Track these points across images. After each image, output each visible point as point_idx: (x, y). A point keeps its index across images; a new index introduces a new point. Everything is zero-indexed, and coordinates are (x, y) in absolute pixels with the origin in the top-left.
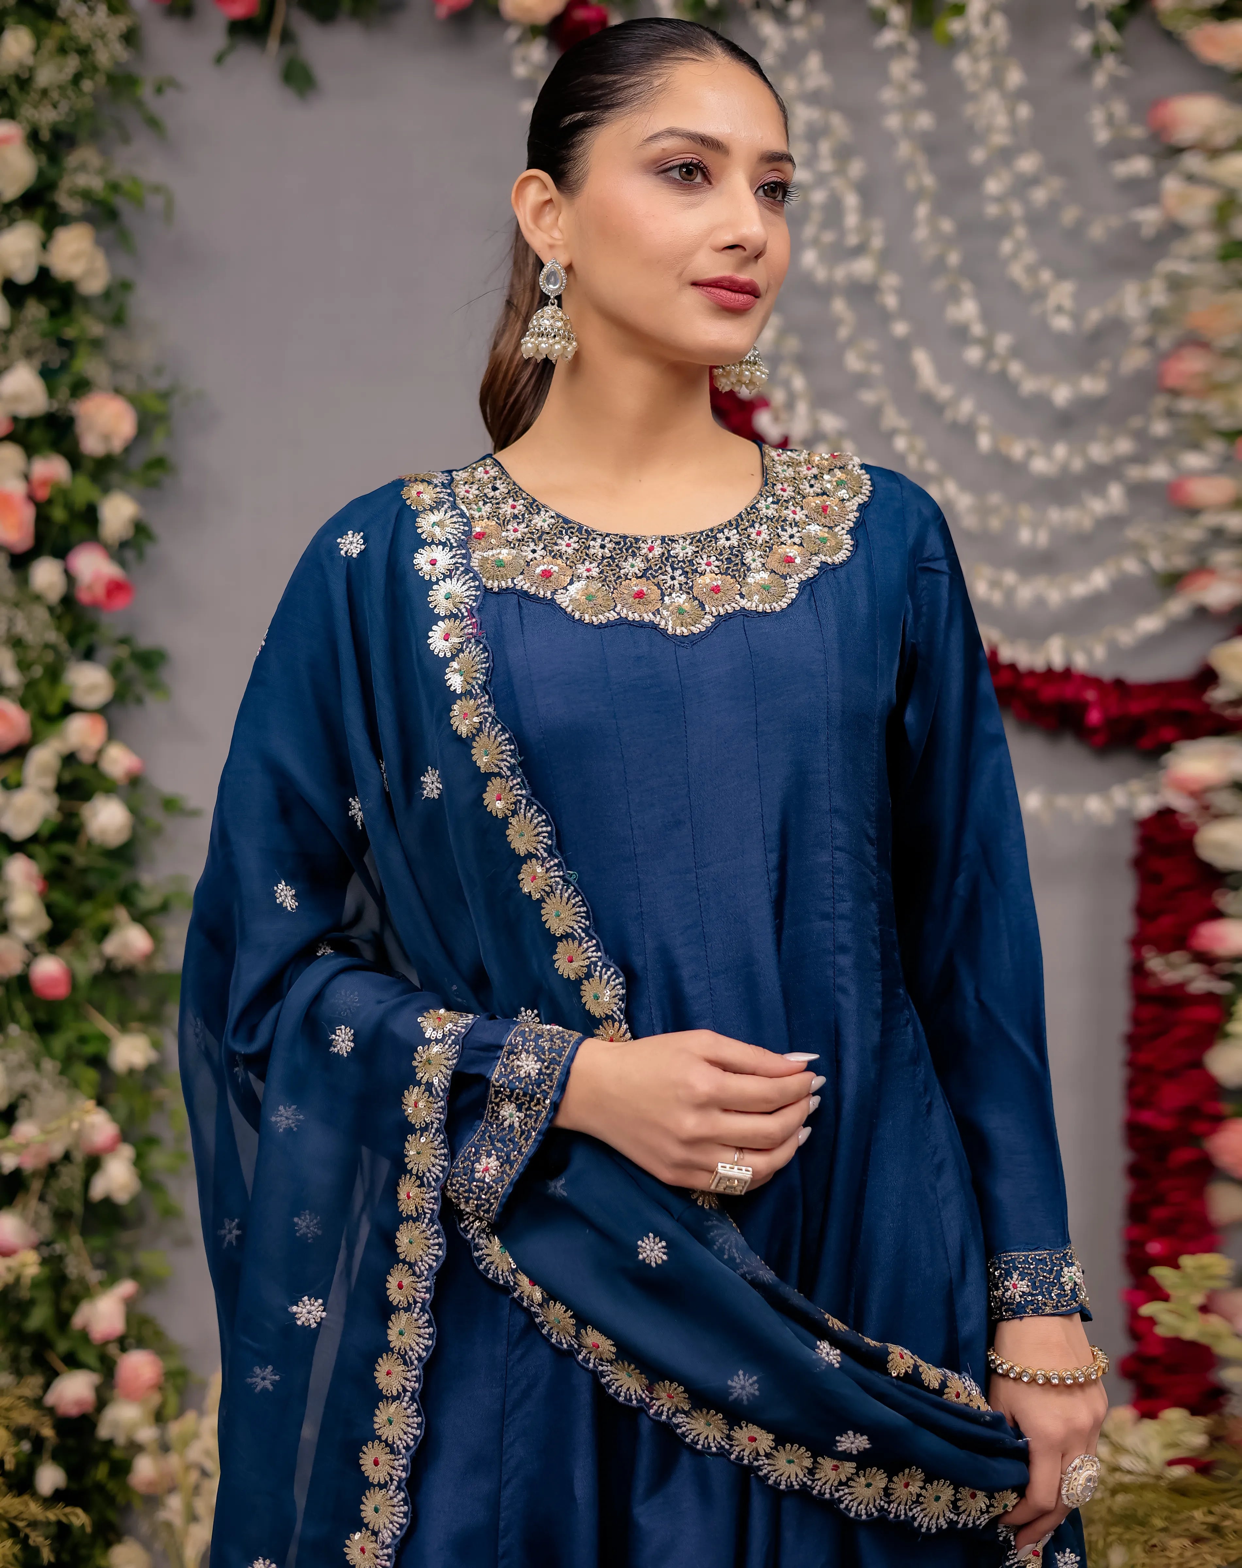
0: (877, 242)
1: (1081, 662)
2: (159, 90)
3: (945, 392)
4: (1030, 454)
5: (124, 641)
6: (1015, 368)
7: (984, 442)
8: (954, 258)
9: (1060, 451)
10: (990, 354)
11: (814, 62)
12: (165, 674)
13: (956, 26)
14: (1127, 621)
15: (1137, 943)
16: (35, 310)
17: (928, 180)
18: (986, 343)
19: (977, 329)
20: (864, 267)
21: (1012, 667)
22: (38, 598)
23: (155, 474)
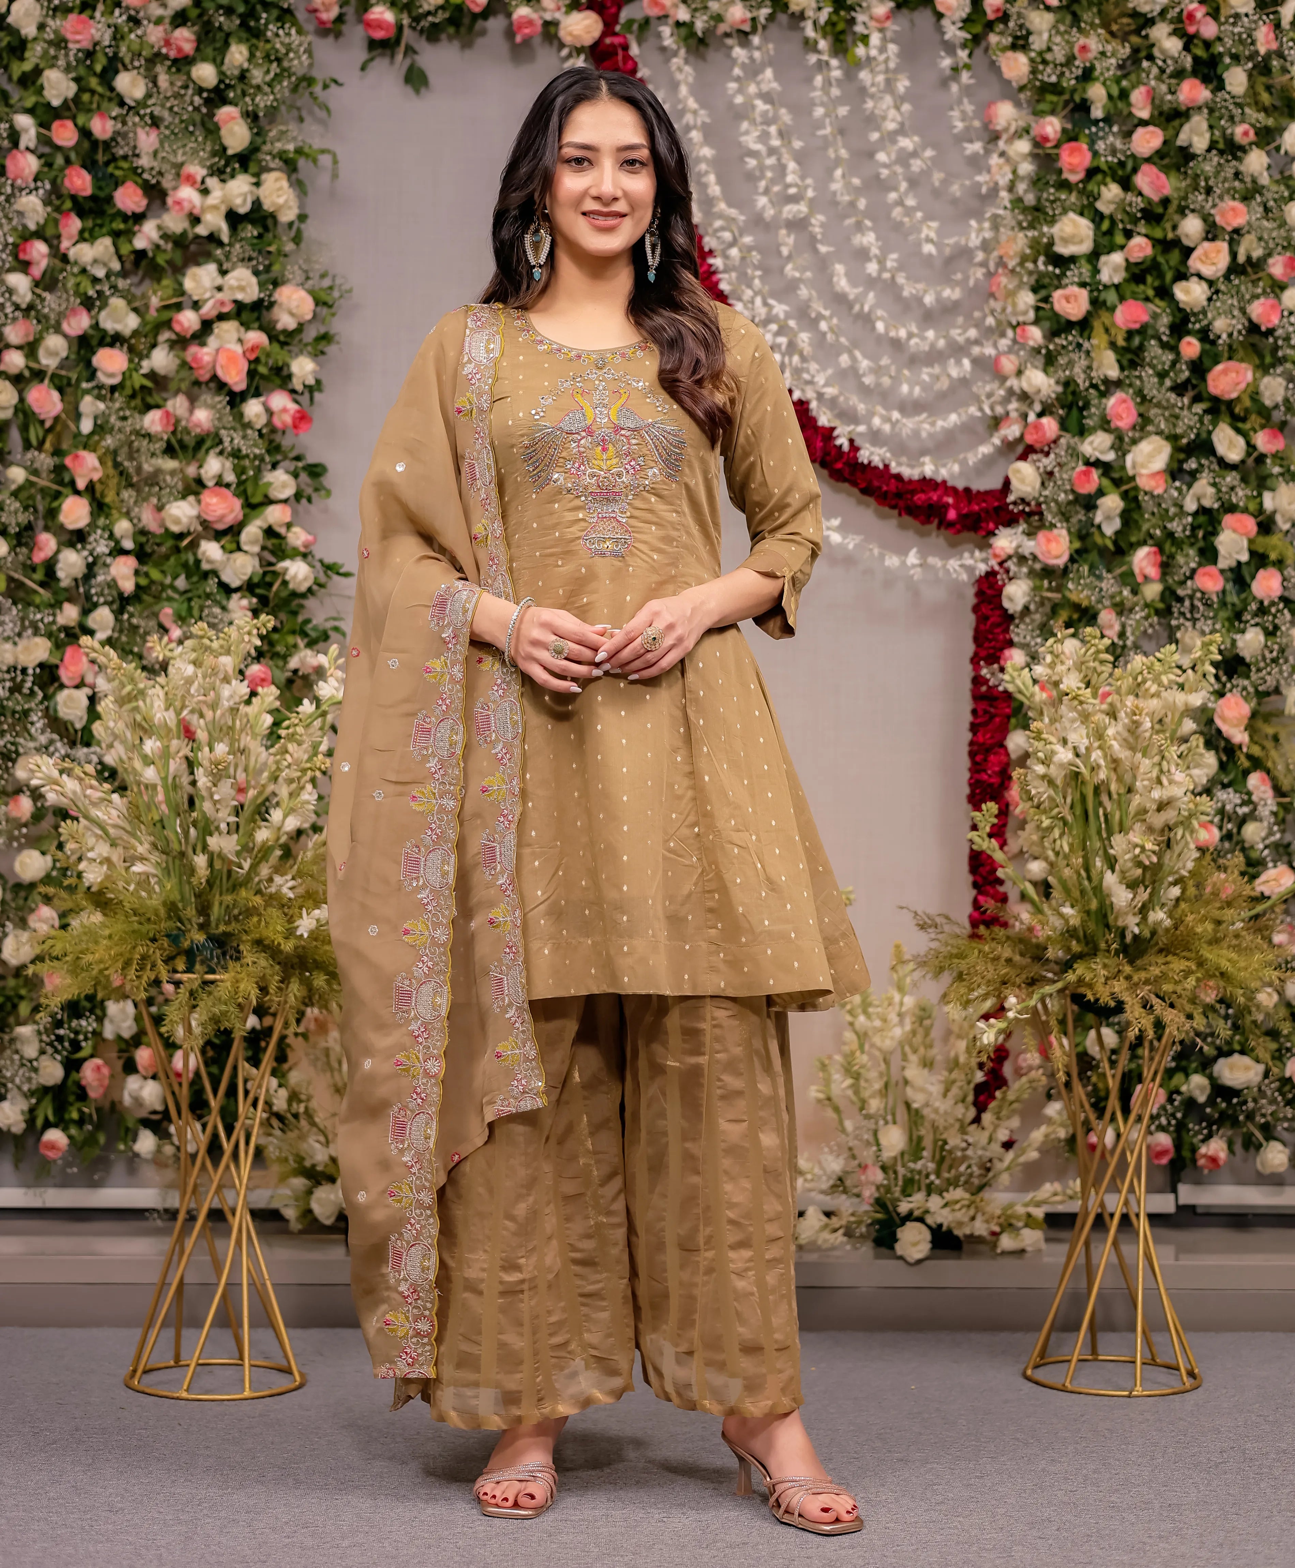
0: (810, 193)
1: (943, 474)
2: (326, 87)
3: (852, 292)
4: (910, 335)
5: (298, 458)
6: (901, 279)
7: (880, 326)
8: (862, 204)
9: (930, 334)
10: (882, 268)
11: (769, 73)
12: (327, 480)
13: (860, 51)
14: (973, 447)
15: (975, 661)
16: (250, 231)
17: (843, 153)
18: (881, 262)
19: (875, 251)
20: (802, 208)
21: (898, 477)
22: (249, 425)
23: (322, 346)
